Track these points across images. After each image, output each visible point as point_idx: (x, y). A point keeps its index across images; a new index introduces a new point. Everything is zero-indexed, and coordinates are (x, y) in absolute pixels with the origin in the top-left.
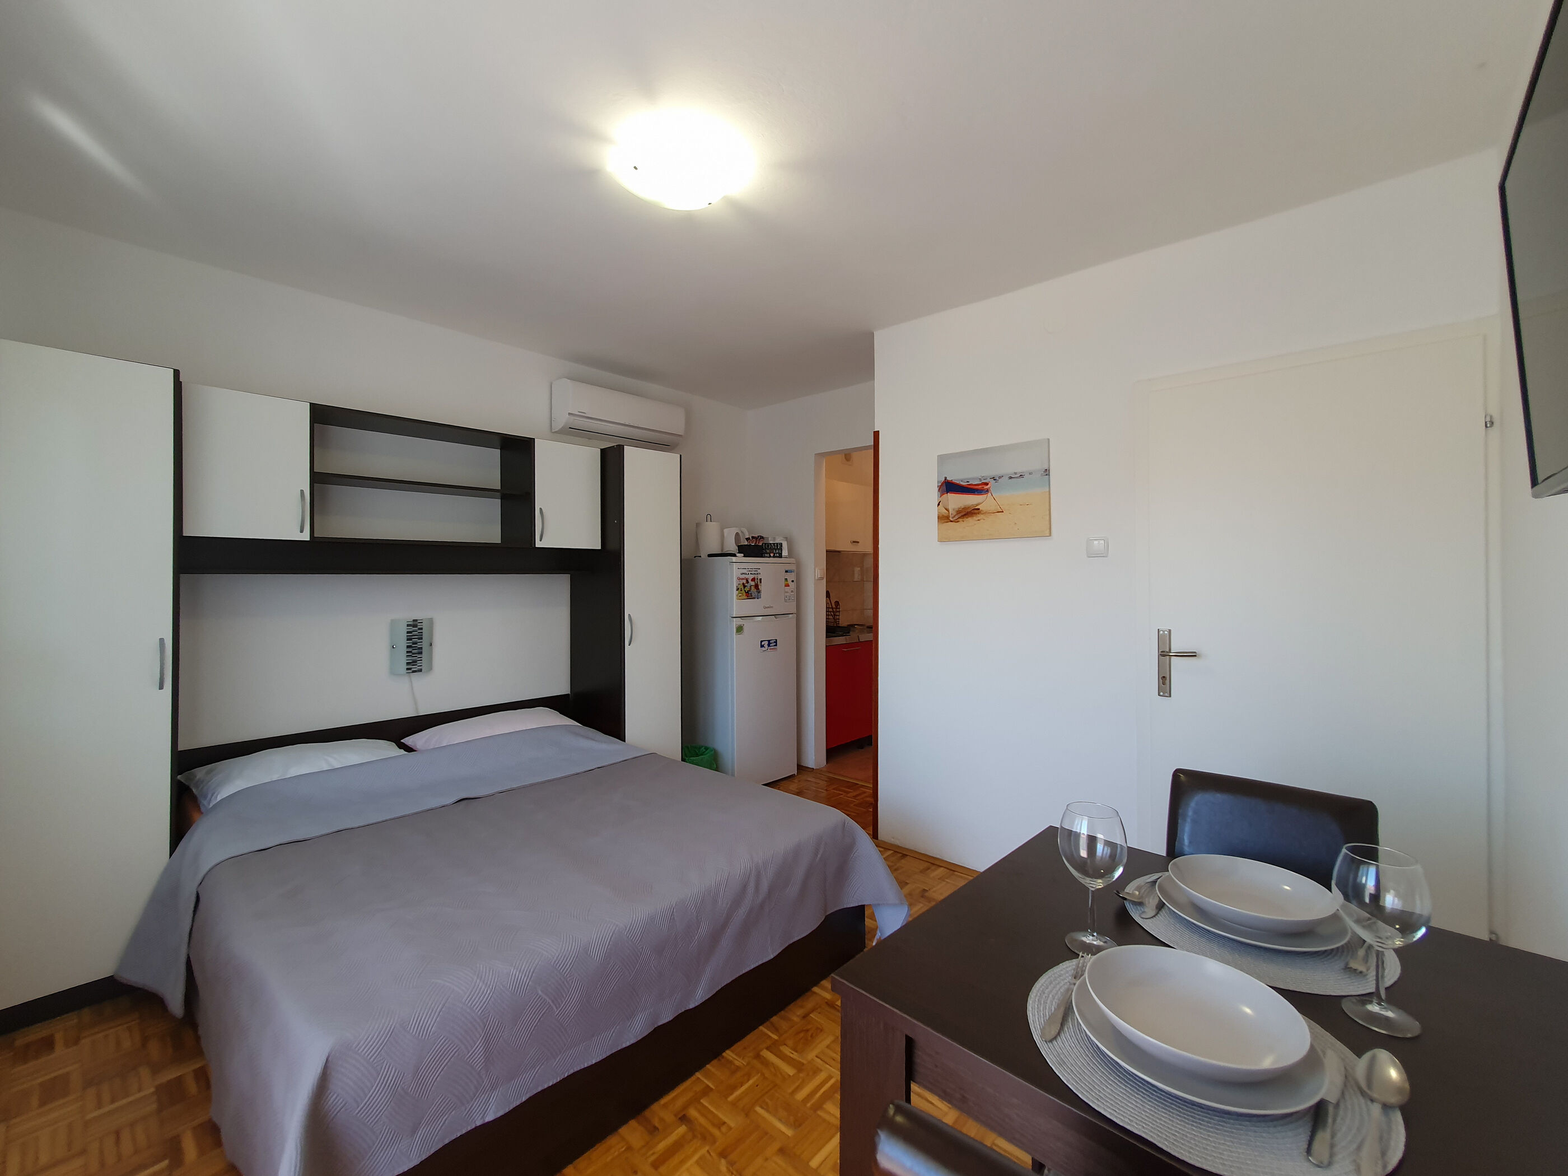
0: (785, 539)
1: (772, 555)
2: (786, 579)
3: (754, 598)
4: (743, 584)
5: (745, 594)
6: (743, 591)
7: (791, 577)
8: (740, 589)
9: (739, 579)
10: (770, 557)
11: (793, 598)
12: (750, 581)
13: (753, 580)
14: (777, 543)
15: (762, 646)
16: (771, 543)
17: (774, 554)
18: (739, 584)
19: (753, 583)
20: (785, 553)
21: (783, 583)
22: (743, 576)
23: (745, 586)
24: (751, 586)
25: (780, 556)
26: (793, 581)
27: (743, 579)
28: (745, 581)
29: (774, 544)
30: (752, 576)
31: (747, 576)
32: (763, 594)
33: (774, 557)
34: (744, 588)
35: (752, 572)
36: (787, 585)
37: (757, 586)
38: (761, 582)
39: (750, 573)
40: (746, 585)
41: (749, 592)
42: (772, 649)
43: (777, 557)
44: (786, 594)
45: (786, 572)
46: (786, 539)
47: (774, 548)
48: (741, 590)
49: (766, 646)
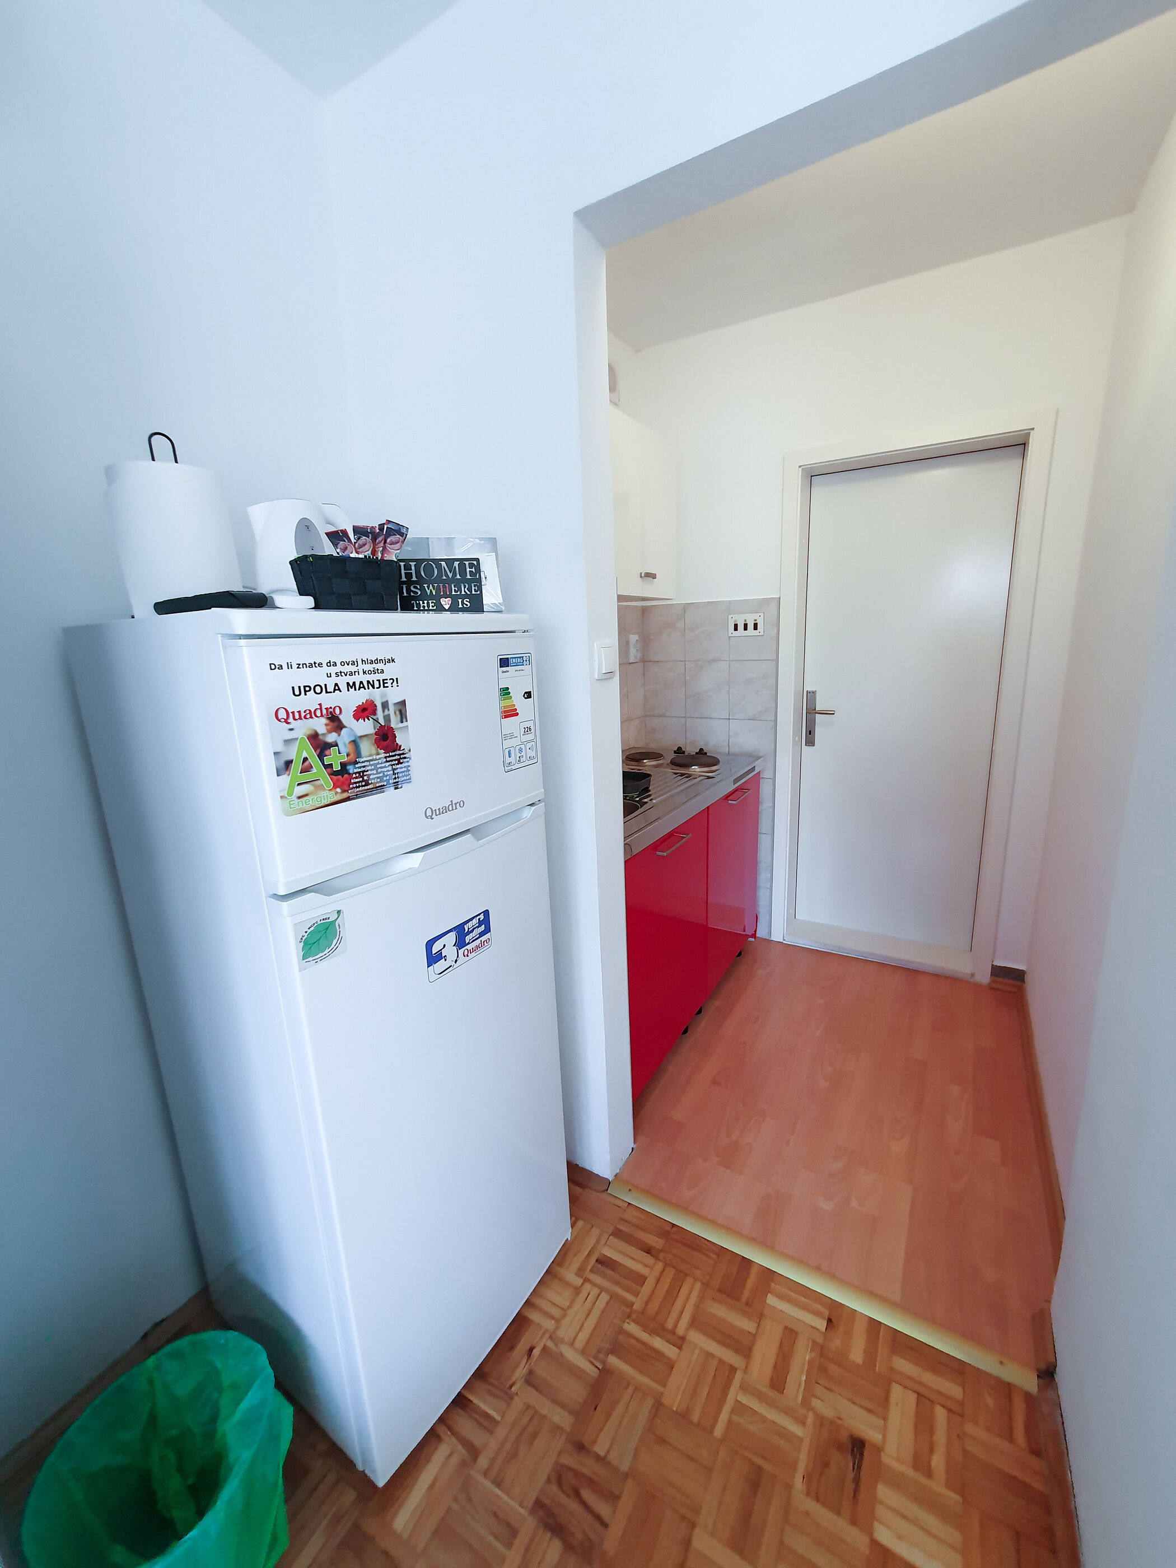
0: (489, 546)
1: (446, 603)
2: (505, 692)
3: (380, 789)
4: (314, 738)
5: (325, 780)
6: (318, 768)
7: (517, 680)
8: (296, 767)
9: (285, 717)
10: (440, 609)
11: (531, 753)
12: (347, 718)
13: (365, 711)
14: (462, 560)
15: (433, 958)
16: (437, 561)
17: (454, 600)
18: (287, 742)
19: (366, 727)
20: (491, 595)
21: (496, 706)
22: (310, 701)
23: (321, 746)
24: (355, 743)
25: (477, 605)
26: (528, 695)
27: (311, 714)
28: (320, 725)
29: (450, 562)
30: (360, 697)
31: (329, 701)
32: (417, 763)
33: (454, 609)
34: (321, 757)
35: (357, 679)
36: (510, 713)
37: (385, 738)
38: (403, 716)
39: (342, 682)
40: (331, 738)
41: (351, 769)
42: (474, 950)
43: (464, 610)
44: (508, 743)
45: (504, 663)
46: (493, 543)
47: (453, 580)
48: (305, 770)
49: (450, 952)
